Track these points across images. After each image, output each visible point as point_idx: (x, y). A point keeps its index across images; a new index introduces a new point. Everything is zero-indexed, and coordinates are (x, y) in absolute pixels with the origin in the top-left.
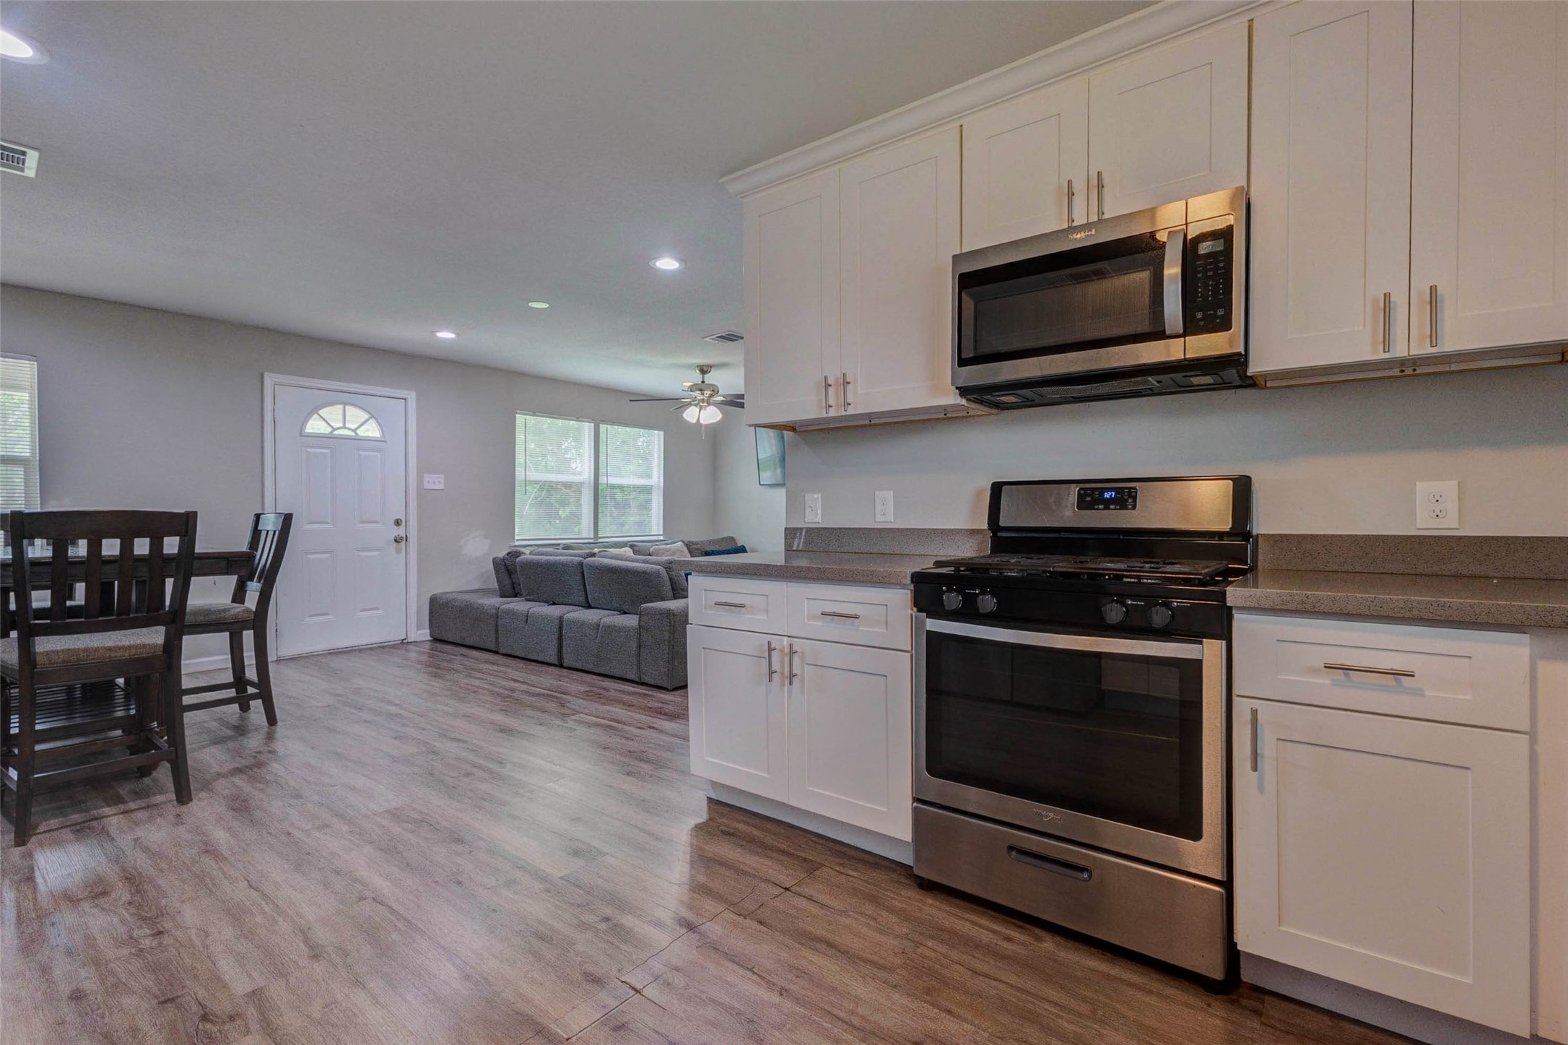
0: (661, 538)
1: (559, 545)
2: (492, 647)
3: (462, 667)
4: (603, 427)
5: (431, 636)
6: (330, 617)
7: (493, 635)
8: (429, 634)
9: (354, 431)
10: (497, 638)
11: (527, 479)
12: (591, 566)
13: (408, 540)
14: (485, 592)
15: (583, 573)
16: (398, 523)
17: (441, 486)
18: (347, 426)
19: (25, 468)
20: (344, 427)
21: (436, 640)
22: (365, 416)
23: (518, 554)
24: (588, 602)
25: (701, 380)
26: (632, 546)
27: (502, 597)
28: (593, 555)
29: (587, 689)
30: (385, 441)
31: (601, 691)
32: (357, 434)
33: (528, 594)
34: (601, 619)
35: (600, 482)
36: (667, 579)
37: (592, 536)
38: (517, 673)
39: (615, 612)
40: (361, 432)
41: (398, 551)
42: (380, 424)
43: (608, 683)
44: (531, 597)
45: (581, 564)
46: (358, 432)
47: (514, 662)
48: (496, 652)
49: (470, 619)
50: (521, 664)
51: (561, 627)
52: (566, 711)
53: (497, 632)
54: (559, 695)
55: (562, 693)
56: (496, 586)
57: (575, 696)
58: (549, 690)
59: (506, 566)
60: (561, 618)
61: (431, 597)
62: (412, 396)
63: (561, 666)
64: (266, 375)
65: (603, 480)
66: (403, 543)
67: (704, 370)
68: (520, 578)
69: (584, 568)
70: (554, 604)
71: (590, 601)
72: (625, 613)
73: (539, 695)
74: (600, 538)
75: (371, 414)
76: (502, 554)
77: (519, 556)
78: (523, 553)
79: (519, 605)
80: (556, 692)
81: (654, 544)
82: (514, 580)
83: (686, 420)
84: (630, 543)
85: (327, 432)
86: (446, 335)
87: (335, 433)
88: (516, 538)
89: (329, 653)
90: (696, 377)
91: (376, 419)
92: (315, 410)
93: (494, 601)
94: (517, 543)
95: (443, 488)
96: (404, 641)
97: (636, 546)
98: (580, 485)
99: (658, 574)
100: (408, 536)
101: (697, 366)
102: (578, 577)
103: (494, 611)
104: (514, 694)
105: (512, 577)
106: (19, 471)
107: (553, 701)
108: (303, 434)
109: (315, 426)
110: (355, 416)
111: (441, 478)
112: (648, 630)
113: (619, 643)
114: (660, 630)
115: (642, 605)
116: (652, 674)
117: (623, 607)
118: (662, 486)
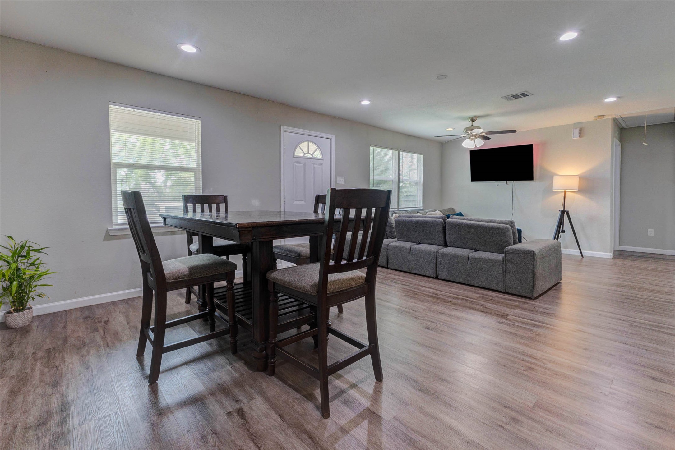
0: (422, 208)
2: (384, 265)
4: (402, 154)
7: (384, 259)
9: (312, 155)
10: (387, 260)
11: (375, 179)
17: (343, 183)
19: (195, 173)
20: (308, 153)
22: (316, 147)
24: (445, 243)
25: (471, 125)
30: (323, 160)
32: (313, 156)
34: (469, 254)
35: (400, 181)
37: (397, 207)
42: (321, 152)
45: (443, 223)
48: (387, 268)
50: (409, 275)
51: (437, 257)
53: (387, 257)
60: (437, 252)
62: (333, 137)
63: (437, 278)
64: (282, 127)
67: (473, 120)
68: (396, 229)
69: (447, 225)
70: (420, 243)
74: (400, 208)
75: (318, 146)
83: (464, 147)
85: (302, 155)
86: (366, 103)
87: (306, 155)
90: (468, 124)
91: (320, 149)
92: (298, 145)
99: (508, 229)
101: (470, 117)
102: (440, 230)
103: (385, 246)
106: (192, 174)
108: (294, 156)
109: (299, 153)
110: (312, 147)
111: (343, 178)
112: (512, 262)
113: (486, 268)
114: (524, 263)
115: (507, 248)
116: (516, 288)
117: (475, 247)
118: (422, 183)
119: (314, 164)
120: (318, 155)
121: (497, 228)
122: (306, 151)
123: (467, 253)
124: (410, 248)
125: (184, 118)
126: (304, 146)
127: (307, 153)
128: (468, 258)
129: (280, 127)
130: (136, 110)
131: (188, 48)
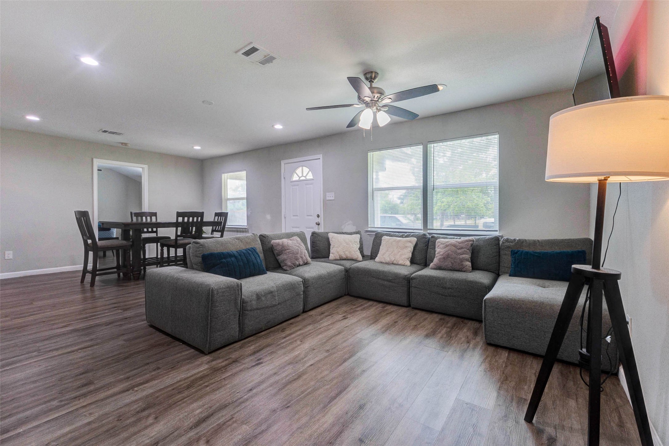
119: (307, 184)
120: (310, 176)
122: (300, 175)
126: (299, 171)
127: (301, 177)
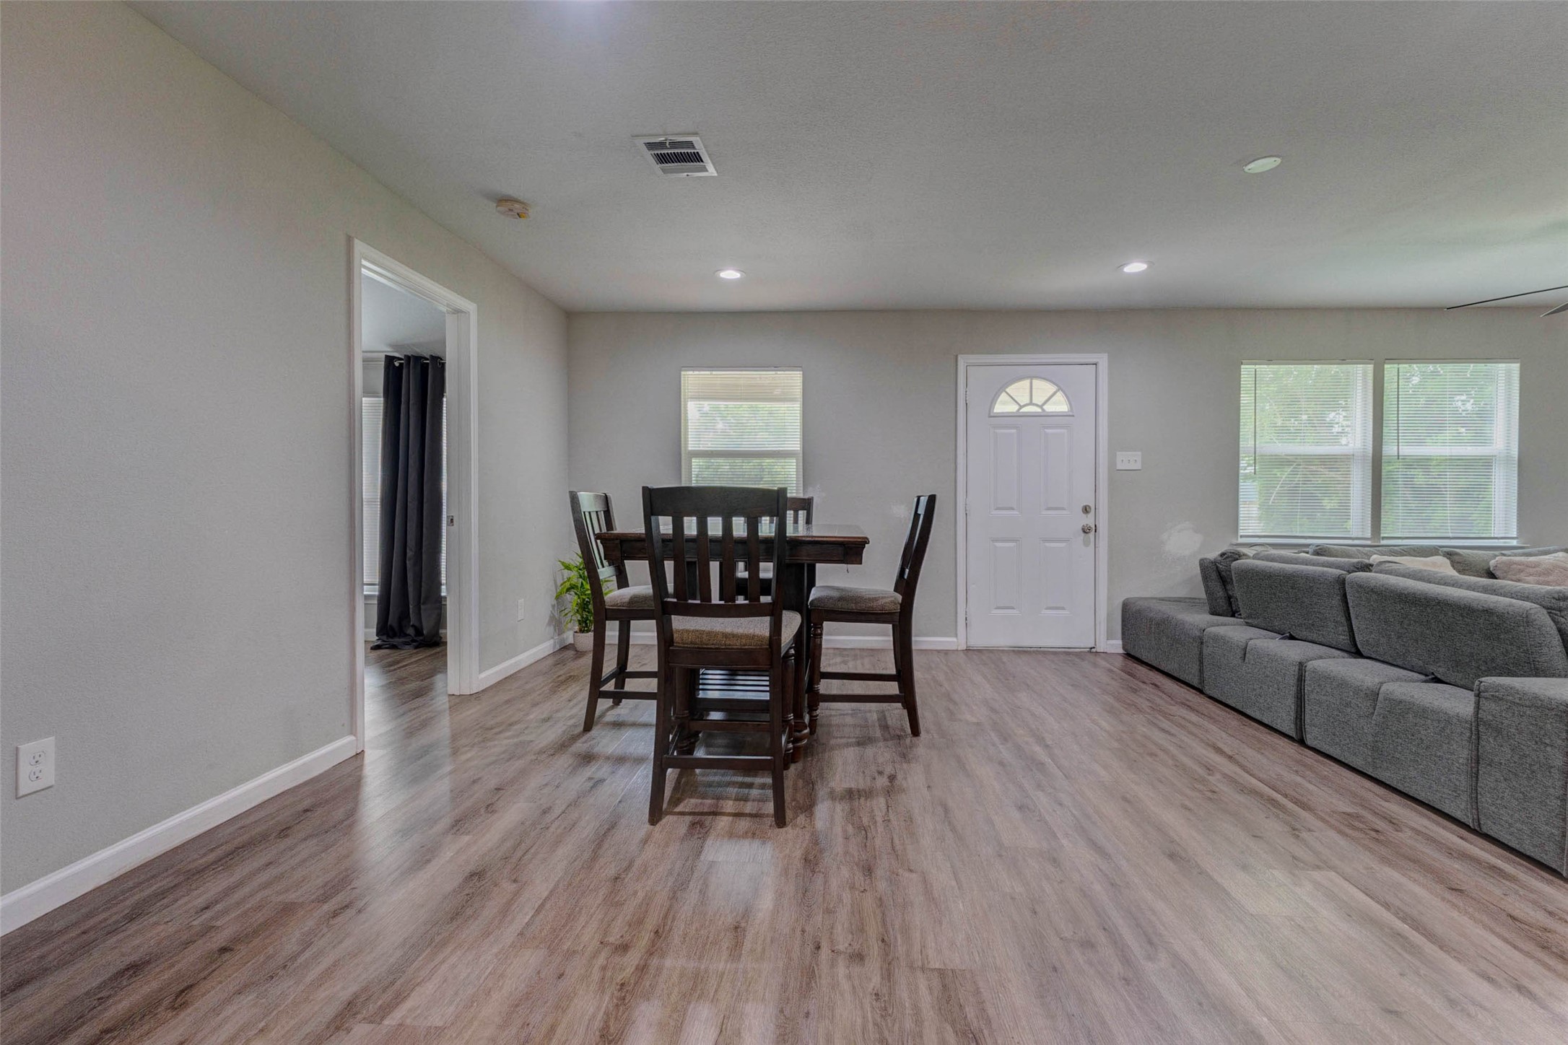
0: (1514, 543)
1: (1308, 545)
2: (1195, 682)
3: (1148, 704)
4: (1390, 369)
5: (1124, 648)
6: (1014, 611)
7: (1196, 667)
8: (1121, 646)
9: (1041, 407)
10: (1201, 671)
11: (1259, 453)
12: (1362, 588)
13: (1097, 531)
14: (1190, 602)
15: (1345, 595)
16: (1086, 510)
17: (1138, 466)
18: (1034, 402)
20: (1031, 403)
21: (1129, 656)
22: (1052, 388)
23: (1236, 556)
24: (1355, 645)
26: (1449, 555)
27: (1212, 614)
28: (1367, 567)
29: (1349, 810)
30: (1073, 416)
31: (1381, 825)
32: (1043, 410)
33: (1249, 616)
34: (1382, 683)
35: (1383, 455)
36: (1554, 631)
37: (1369, 535)
38: (1224, 735)
39: (1416, 675)
40: (1049, 408)
41: (1086, 544)
42: (1066, 395)
43: (1395, 807)
44: (1256, 622)
45: (1341, 582)
46: (1045, 407)
47: (1224, 713)
48: (1201, 691)
49: (1168, 638)
50: (1233, 720)
51: (1301, 680)
52: (1300, 852)
53: (1201, 663)
54: (1290, 805)
55: (1296, 802)
56: (1203, 596)
57: (1323, 820)
58: (1274, 788)
59: (1219, 572)
60: (1301, 666)
61: (1127, 599)
62: (1103, 360)
63: (1302, 742)
64: (960, 357)
65: (1389, 449)
66: (1092, 535)
68: (1237, 591)
69: (1348, 590)
70: (1292, 638)
71: (1359, 646)
72: (1437, 680)
73: (1254, 792)
74: (1384, 538)
76: (1213, 555)
77: (1237, 559)
78: (1244, 555)
79: (1233, 631)
80: (1286, 796)
81: (1497, 553)
82: (1230, 593)
84: (1445, 549)
85: (1015, 411)
86: (1136, 267)
87: (1022, 410)
88: (1241, 533)
89: (1013, 651)
92: (1002, 388)
93: (1199, 619)
94: (1241, 540)
95: (1140, 468)
96: (1093, 650)
97: (1457, 554)
98: (1345, 459)
99: (1526, 620)
100: (1097, 526)
102: (1336, 601)
103: (1198, 634)
104: (1210, 778)
105: (1228, 588)
107: (1277, 816)
108: (992, 414)
109: (1003, 406)
110: (1043, 389)
111: (1138, 455)
112: (1498, 731)
113: (1424, 738)
114: (1536, 742)
115: (1483, 679)
116: (1510, 825)
117: (1432, 668)
118: (1516, 456)
119: (1045, 426)
120: (1058, 406)
121: (1484, 611)
122: (1024, 401)
123: (1377, 680)
124: (1244, 645)
125: (778, 372)
126: (1019, 389)
127: (1026, 405)
128: (1378, 695)
129: (957, 357)
130: (714, 373)
131: (730, 274)
